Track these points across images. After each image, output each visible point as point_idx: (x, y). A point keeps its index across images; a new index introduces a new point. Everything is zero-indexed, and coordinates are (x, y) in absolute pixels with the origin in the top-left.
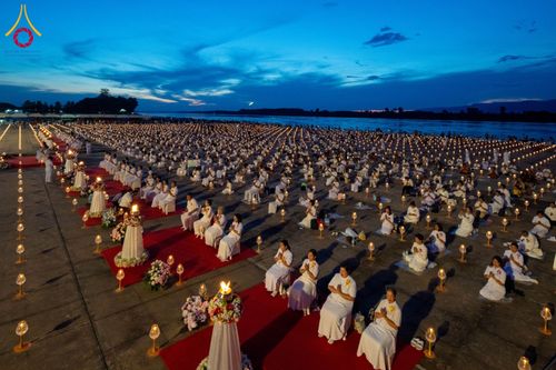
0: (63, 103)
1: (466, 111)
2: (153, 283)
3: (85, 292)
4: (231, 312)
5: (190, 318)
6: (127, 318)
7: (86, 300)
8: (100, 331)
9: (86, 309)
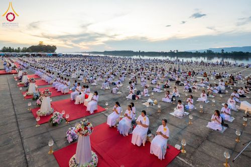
0: (21, 48)
1: (206, 52)
2: (54, 122)
3: (20, 127)
4: (86, 131)
5: (70, 137)
6: (39, 138)
7: (20, 130)
8: (25, 144)
9: (20, 134)
